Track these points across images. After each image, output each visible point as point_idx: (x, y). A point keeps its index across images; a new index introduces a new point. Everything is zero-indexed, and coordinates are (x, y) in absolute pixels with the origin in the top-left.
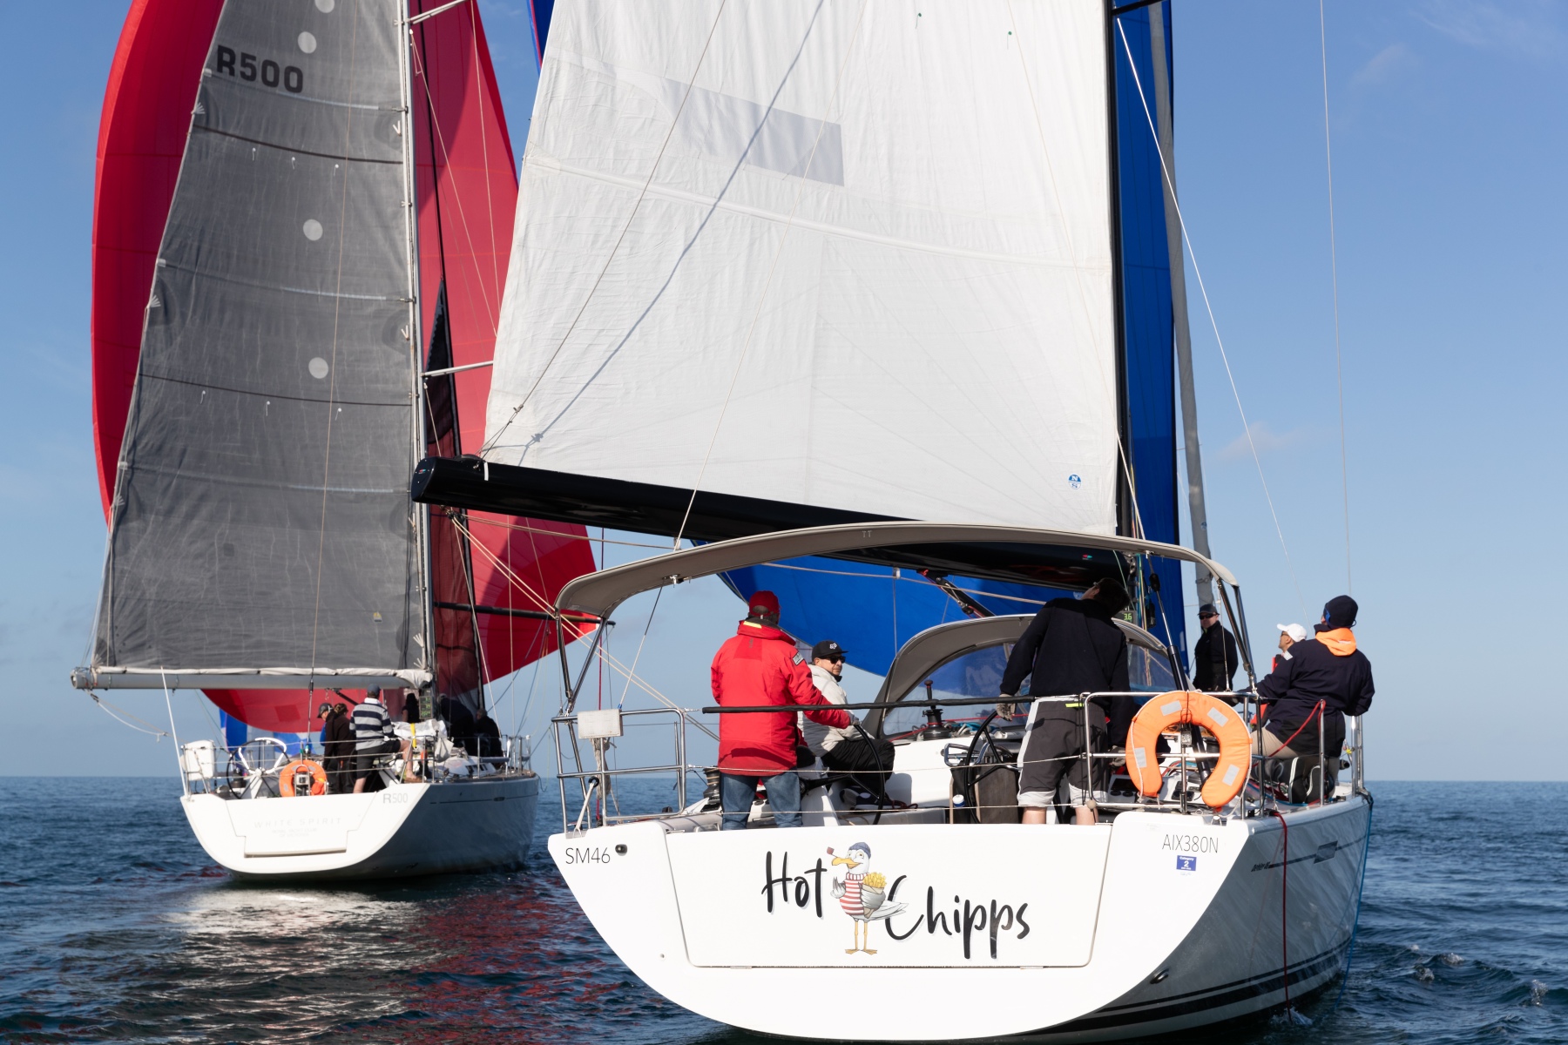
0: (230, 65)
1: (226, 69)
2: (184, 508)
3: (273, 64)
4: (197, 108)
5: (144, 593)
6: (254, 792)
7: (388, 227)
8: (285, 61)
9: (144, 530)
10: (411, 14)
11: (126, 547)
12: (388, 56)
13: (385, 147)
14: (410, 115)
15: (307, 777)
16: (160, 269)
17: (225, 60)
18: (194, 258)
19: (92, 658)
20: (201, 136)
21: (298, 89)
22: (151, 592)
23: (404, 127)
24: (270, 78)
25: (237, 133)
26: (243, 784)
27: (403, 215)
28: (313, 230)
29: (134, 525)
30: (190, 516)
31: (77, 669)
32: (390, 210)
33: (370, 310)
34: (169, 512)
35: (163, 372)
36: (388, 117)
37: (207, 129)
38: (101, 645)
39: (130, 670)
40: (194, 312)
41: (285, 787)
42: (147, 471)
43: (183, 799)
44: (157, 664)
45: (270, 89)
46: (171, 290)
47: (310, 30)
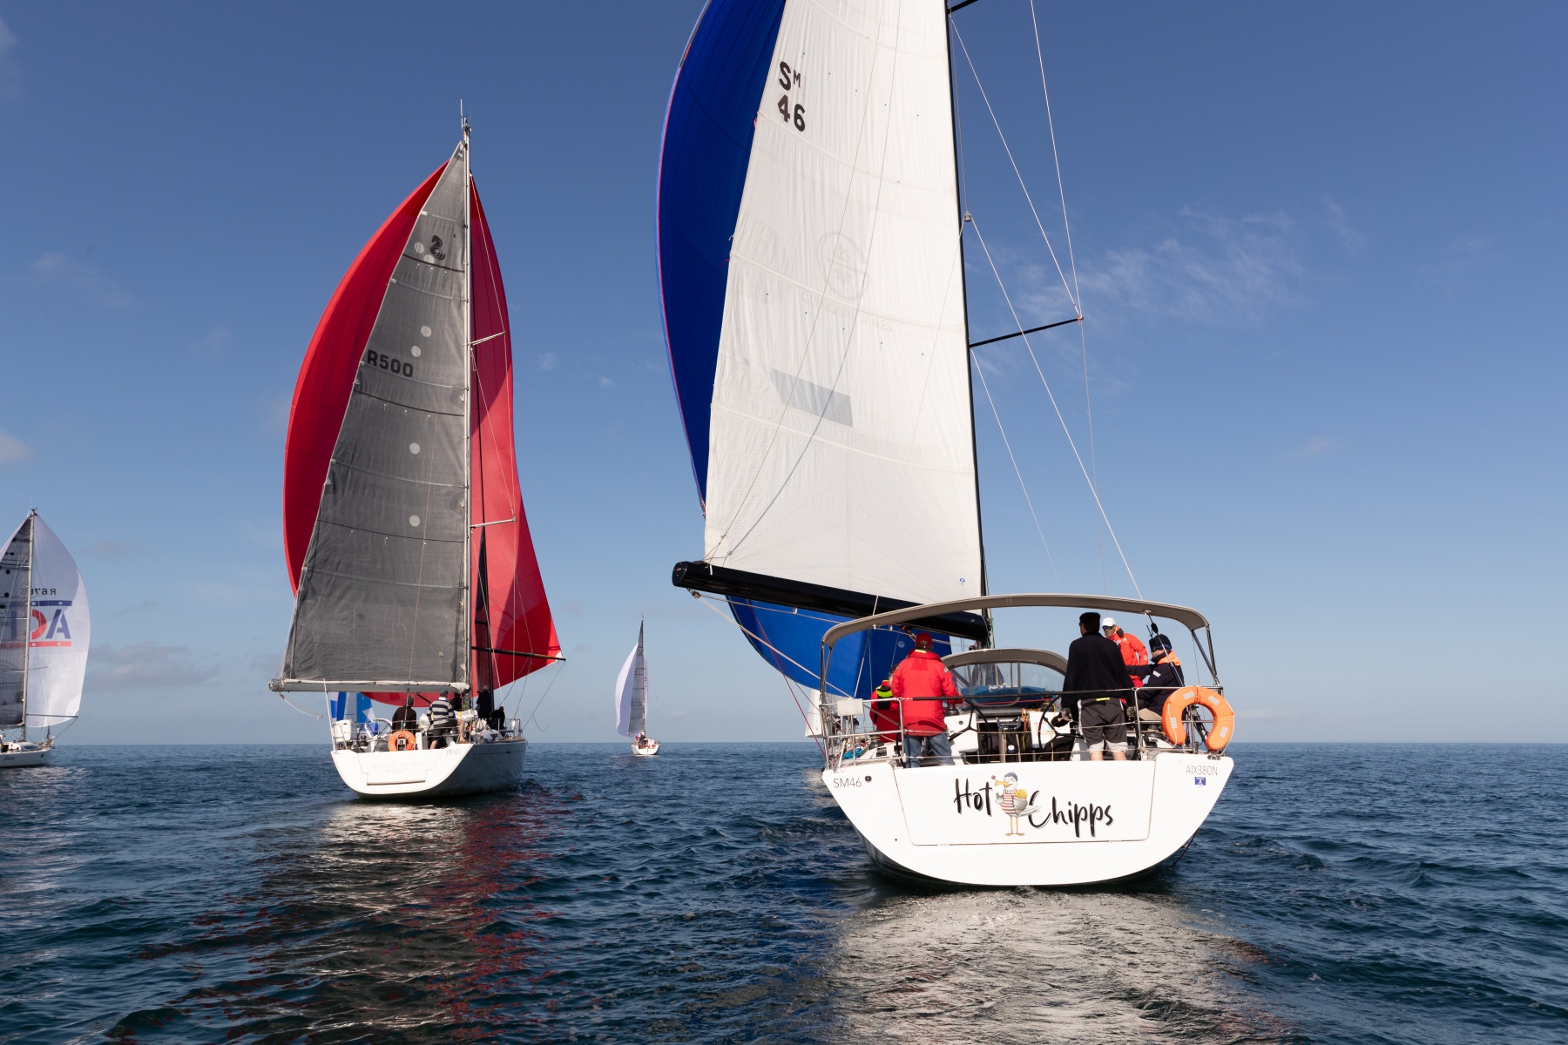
0: (374, 360)
1: (372, 362)
2: (337, 593)
3: (397, 361)
4: (356, 381)
5: (313, 639)
6: (373, 749)
7: (455, 449)
8: (404, 360)
9: (315, 605)
10: (471, 341)
11: (305, 614)
12: (459, 361)
13: (455, 407)
14: (469, 392)
15: (404, 740)
16: (332, 464)
17: (372, 357)
18: (350, 459)
19: (282, 674)
20: (357, 396)
21: (410, 375)
22: (317, 638)
23: (466, 398)
24: (396, 368)
25: (377, 396)
26: (366, 744)
27: (463, 443)
28: (415, 448)
29: (309, 601)
30: (341, 598)
31: (273, 680)
32: (456, 440)
33: (444, 491)
34: (329, 595)
35: (330, 520)
36: (458, 392)
37: (360, 393)
38: (287, 667)
39: (303, 681)
40: (349, 488)
41: (391, 745)
42: (318, 573)
43: (332, 753)
44: (319, 678)
45: (395, 374)
46: (337, 476)
47: (418, 345)
